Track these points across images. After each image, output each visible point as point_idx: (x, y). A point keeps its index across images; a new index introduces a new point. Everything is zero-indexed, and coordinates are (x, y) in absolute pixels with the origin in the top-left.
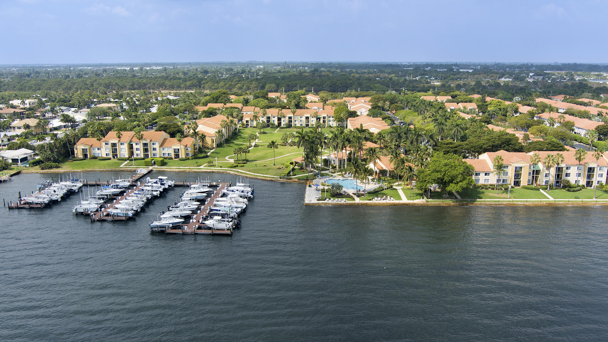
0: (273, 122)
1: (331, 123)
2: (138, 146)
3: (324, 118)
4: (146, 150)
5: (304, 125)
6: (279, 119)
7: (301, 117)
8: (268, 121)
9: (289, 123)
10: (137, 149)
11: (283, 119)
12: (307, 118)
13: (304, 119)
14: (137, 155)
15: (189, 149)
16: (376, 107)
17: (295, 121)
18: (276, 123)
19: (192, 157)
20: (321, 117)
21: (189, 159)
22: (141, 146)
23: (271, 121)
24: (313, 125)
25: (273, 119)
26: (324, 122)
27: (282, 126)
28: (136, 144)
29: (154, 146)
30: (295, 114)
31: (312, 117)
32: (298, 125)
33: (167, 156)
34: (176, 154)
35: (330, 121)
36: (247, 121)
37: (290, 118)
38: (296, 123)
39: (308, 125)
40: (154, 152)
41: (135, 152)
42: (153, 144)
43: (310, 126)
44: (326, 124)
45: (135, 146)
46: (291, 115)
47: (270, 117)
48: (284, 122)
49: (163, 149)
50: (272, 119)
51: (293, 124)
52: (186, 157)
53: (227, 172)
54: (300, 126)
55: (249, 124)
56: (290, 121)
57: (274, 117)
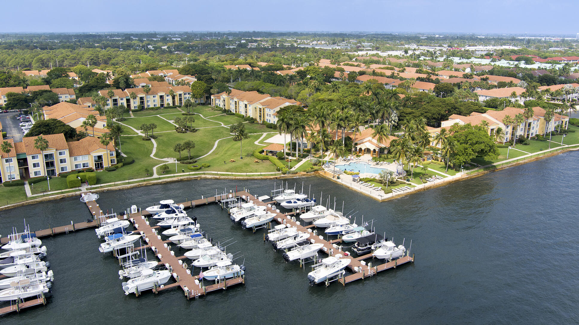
0: (122, 104)
2: (35, 161)
3: (180, 95)
4: (50, 165)
5: (158, 105)
6: (128, 101)
7: (154, 97)
8: (116, 104)
10: (35, 165)
11: (132, 101)
12: (161, 97)
13: (157, 98)
14: (36, 173)
17: (148, 101)
18: (125, 105)
20: (176, 93)
22: (40, 160)
23: (120, 104)
24: (168, 104)
25: (122, 101)
26: (180, 100)
27: (133, 108)
28: (33, 158)
29: (62, 157)
30: (147, 94)
31: (167, 96)
32: (152, 106)
33: (82, 167)
34: (98, 164)
35: (186, 98)
37: (142, 98)
38: (149, 104)
39: (164, 105)
40: (63, 165)
41: (32, 170)
42: (60, 154)
44: (182, 101)
45: (31, 162)
46: (143, 95)
47: (117, 99)
48: (135, 103)
49: (75, 159)
50: (120, 102)
51: (145, 105)
56: (142, 103)
57: (122, 99)
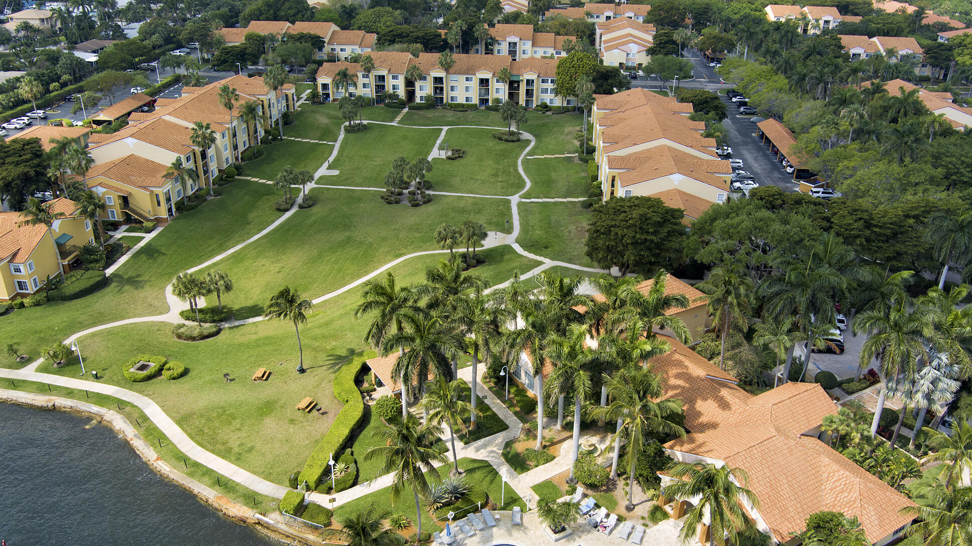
0: (394, 88)
1: (548, 98)
3: (529, 82)
5: (475, 101)
6: (409, 83)
7: (467, 80)
8: (380, 88)
9: (435, 93)
11: (418, 84)
12: (484, 82)
13: (474, 84)
15: (22, 268)
16: (666, 42)
17: (452, 88)
18: (402, 93)
19: (37, 297)
20: (521, 78)
21: (22, 305)
23: (389, 89)
24: (497, 101)
25: (395, 82)
26: (529, 93)
27: (418, 100)
30: (451, 70)
31: (498, 81)
32: (461, 100)
35: (545, 91)
36: (325, 86)
37: (438, 80)
38: (454, 94)
39: (487, 100)
43: (490, 104)
44: (534, 98)
46: (441, 74)
47: (383, 77)
48: (424, 90)
50: (389, 83)
51: (445, 97)
52: (12, 299)
53: (102, 417)
54: (464, 102)
55: (330, 92)
56: (439, 89)
57: (395, 78)
